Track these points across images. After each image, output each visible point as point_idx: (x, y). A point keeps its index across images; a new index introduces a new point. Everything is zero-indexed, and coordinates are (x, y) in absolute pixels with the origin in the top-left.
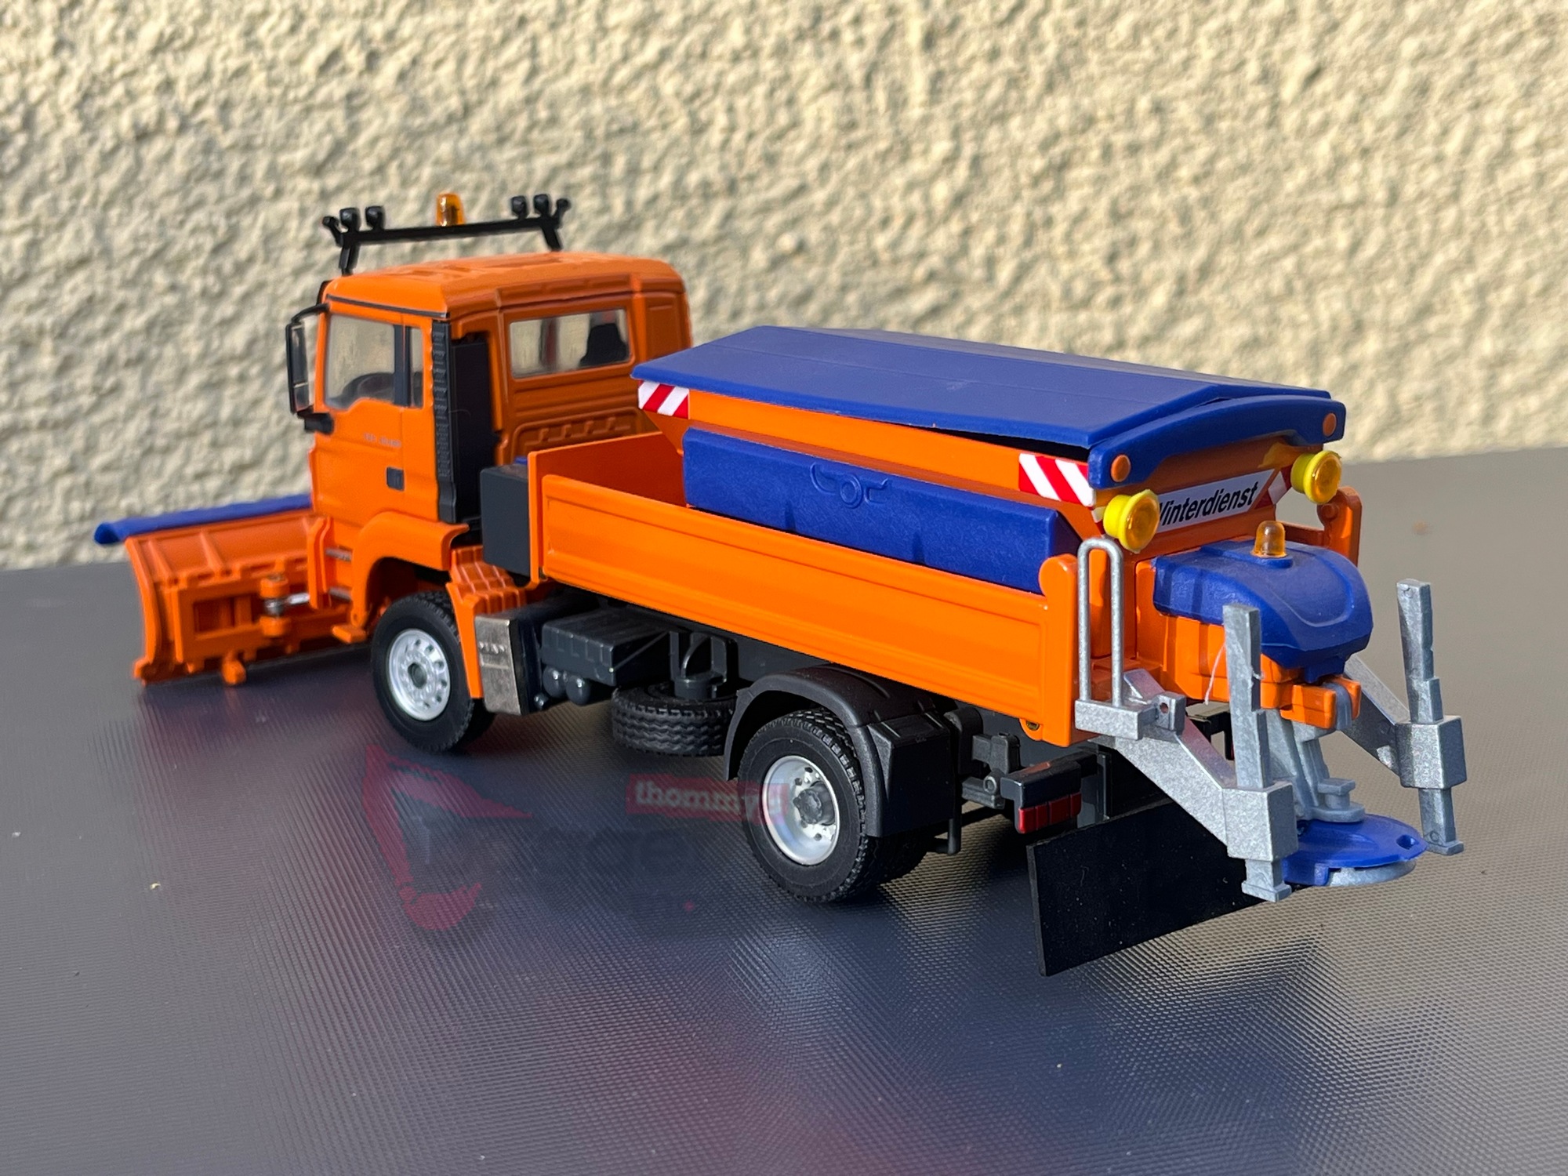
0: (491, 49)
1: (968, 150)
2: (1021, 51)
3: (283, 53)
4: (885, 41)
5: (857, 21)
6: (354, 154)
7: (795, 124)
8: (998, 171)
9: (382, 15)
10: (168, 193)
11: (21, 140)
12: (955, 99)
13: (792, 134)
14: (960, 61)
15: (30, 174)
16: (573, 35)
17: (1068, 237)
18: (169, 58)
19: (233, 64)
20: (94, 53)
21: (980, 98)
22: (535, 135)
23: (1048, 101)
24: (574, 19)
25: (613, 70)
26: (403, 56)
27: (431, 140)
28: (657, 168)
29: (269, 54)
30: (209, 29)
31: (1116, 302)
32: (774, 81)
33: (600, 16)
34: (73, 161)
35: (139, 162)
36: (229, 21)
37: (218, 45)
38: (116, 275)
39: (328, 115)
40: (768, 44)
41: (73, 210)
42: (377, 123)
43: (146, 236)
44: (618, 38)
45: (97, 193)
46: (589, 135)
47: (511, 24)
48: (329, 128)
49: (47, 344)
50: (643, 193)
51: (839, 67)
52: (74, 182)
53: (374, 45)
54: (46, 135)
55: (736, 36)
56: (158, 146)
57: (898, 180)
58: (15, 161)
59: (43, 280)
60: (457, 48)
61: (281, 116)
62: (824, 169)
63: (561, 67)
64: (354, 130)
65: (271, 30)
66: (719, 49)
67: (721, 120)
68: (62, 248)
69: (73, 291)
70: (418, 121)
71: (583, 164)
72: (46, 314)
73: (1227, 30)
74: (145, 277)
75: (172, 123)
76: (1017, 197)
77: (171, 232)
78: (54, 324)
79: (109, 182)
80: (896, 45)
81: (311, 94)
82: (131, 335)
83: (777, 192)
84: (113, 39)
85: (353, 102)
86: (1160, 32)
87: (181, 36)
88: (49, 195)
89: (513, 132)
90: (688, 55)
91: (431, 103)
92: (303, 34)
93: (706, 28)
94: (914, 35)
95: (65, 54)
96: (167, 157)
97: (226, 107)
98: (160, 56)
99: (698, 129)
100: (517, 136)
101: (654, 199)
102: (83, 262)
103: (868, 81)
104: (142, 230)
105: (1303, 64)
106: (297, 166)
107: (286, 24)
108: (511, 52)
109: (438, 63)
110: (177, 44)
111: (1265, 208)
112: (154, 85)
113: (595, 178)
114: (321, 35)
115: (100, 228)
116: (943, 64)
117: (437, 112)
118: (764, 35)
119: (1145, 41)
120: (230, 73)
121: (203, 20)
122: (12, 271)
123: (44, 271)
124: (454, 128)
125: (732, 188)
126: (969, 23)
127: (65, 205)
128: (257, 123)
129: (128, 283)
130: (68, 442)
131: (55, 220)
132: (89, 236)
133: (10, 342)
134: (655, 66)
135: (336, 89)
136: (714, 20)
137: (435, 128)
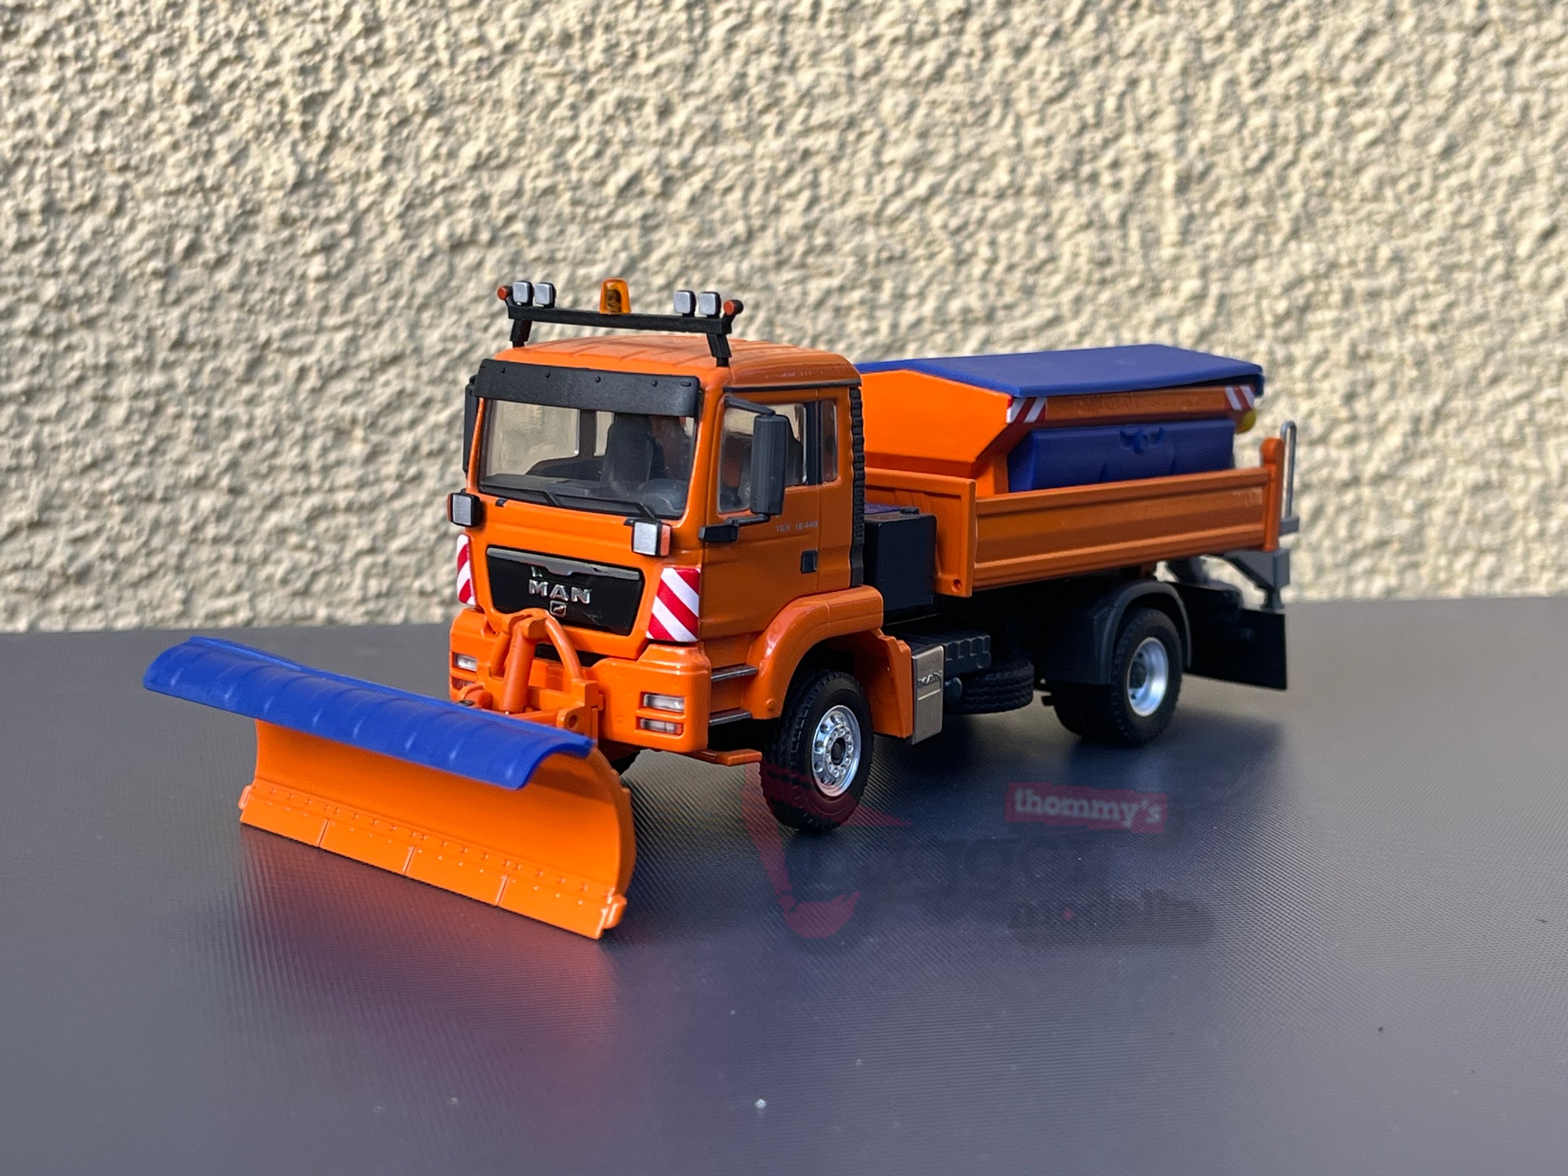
0: (776, 179)
1: (1215, 290)
2: (1269, 200)
3: (587, 176)
4: (1141, 184)
5: (1115, 165)
6: (646, 270)
7: (1052, 259)
8: (1243, 310)
9: (679, 144)
10: (477, 300)
11: (348, 244)
12: (1206, 240)
13: (1050, 267)
14: (1211, 206)
15: (354, 276)
16: (851, 168)
17: (1308, 375)
18: (485, 175)
19: (543, 183)
20: (419, 168)
21: (1227, 241)
22: (810, 260)
23: (1293, 245)
24: (854, 153)
25: (886, 203)
26: (697, 182)
27: (715, 261)
28: (922, 296)
29: (574, 176)
30: (522, 151)
31: (1352, 440)
32: (1036, 218)
33: (877, 152)
34: (394, 266)
35: (452, 269)
36: (541, 145)
37: (529, 166)
38: (425, 373)
39: (625, 233)
40: (1031, 183)
41: (389, 311)
42: (669, 242)
43: (454, 338)
44: (893, 173)
45: (413, 296)
46: (861, 261)
47: (796, 157)
48: (625, 246)
49: (359, 433)
50: (908, 317)
51: (1096, 206)
52: (393, 285)
53: (670, 172)
54: (371, 241)
55: (1001, 176)
56: (471, 256)
57: (1149, 314)
58: (341, 263)
59: (359, 374)
60: (746, 176)
61: (582, 234)
62: (1078, 300)
63: (837, 198)
64: (647, 250)
65: (578, 154)
66: (987, 186)
67: (985, 252)
68: (379, 346)
69: (387, 384)
70: (704, 243)
71: (853, 288)
72: (360, 405)
73: (1466, 187)
74: (450, 376)
75: (485, 236)
76: (1259, 336)
77: (477, 335)
78: (367, 414)
79: (424, 287)
80: (1150, 188)
81: (611, 214)
82: (436, 427)
83: (1033, 321)
84: (436, 157)
85: (648, 224)
86: (1402, 186)
87: (498, 156)
88: (369, 296)
89: (791, 256)
90: (956, 189)
91: (718, 226)
92: (606, 160)
93: (975, 166)
94: (1169, 182)
95: (393, 167)
96: (479, 266)
97: (534, 222)
98: (476, 174)
99: (961, 261)
100: (796, 259)
101: (919, 322)
102: (396, 359)
103: (1123, 220)
104: (451, 332)
105: (1539, 222)
106: (595, 278)
107: (592, 149)
108: (793, 183)
109: (728, 190)
110: (493, 163)
111: (1499, 356)
112: (471, 199)
113: (862, 302)
114: (622, 161)
115: (414, 327)
116: (1196, 208)
117: (724, 236)
118: (1028, 174)
119: (1389, 193)
120: (538, 192)
121: (519, 142)
122: (332, 364)
123: (359, 366)
124: (737, 251)
125: (990, 317)
126: (1219, 171)
127: (383, 305)
128: (560, 239)
129: (434, 381)
130: (372, 524)
131: (374, 319)
132: (403, 335)
133: (326, 428)
134: (925, 200)
135: (634, 211)
136: (981, 160)
137: (720, 250)
